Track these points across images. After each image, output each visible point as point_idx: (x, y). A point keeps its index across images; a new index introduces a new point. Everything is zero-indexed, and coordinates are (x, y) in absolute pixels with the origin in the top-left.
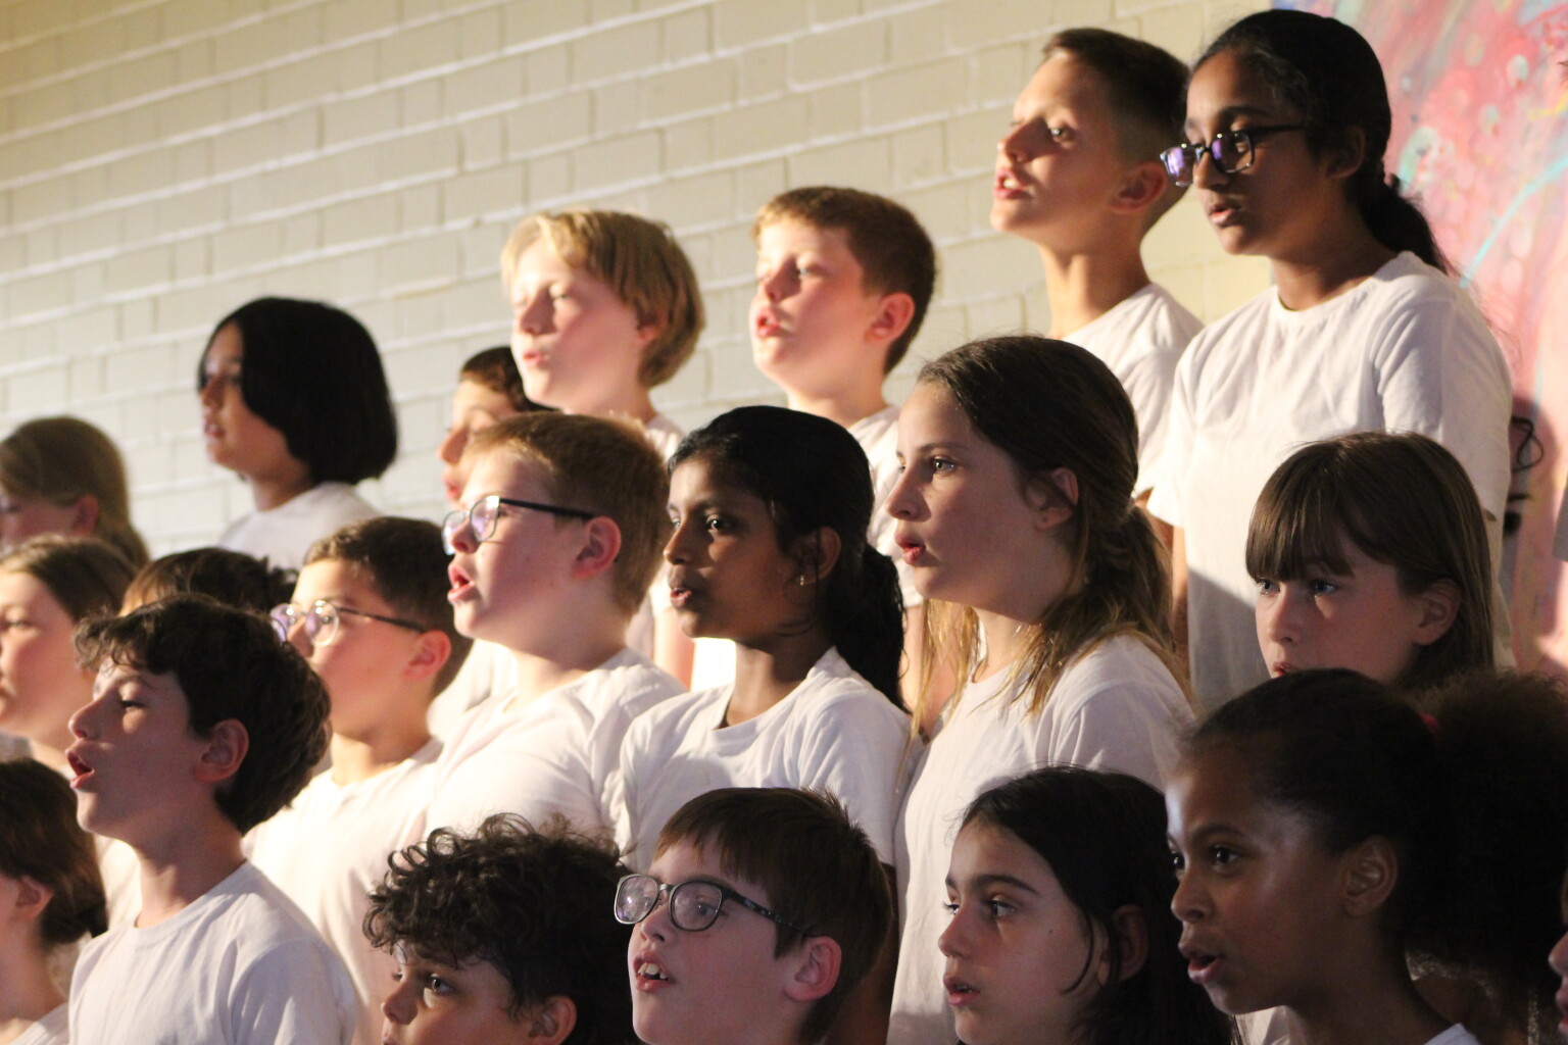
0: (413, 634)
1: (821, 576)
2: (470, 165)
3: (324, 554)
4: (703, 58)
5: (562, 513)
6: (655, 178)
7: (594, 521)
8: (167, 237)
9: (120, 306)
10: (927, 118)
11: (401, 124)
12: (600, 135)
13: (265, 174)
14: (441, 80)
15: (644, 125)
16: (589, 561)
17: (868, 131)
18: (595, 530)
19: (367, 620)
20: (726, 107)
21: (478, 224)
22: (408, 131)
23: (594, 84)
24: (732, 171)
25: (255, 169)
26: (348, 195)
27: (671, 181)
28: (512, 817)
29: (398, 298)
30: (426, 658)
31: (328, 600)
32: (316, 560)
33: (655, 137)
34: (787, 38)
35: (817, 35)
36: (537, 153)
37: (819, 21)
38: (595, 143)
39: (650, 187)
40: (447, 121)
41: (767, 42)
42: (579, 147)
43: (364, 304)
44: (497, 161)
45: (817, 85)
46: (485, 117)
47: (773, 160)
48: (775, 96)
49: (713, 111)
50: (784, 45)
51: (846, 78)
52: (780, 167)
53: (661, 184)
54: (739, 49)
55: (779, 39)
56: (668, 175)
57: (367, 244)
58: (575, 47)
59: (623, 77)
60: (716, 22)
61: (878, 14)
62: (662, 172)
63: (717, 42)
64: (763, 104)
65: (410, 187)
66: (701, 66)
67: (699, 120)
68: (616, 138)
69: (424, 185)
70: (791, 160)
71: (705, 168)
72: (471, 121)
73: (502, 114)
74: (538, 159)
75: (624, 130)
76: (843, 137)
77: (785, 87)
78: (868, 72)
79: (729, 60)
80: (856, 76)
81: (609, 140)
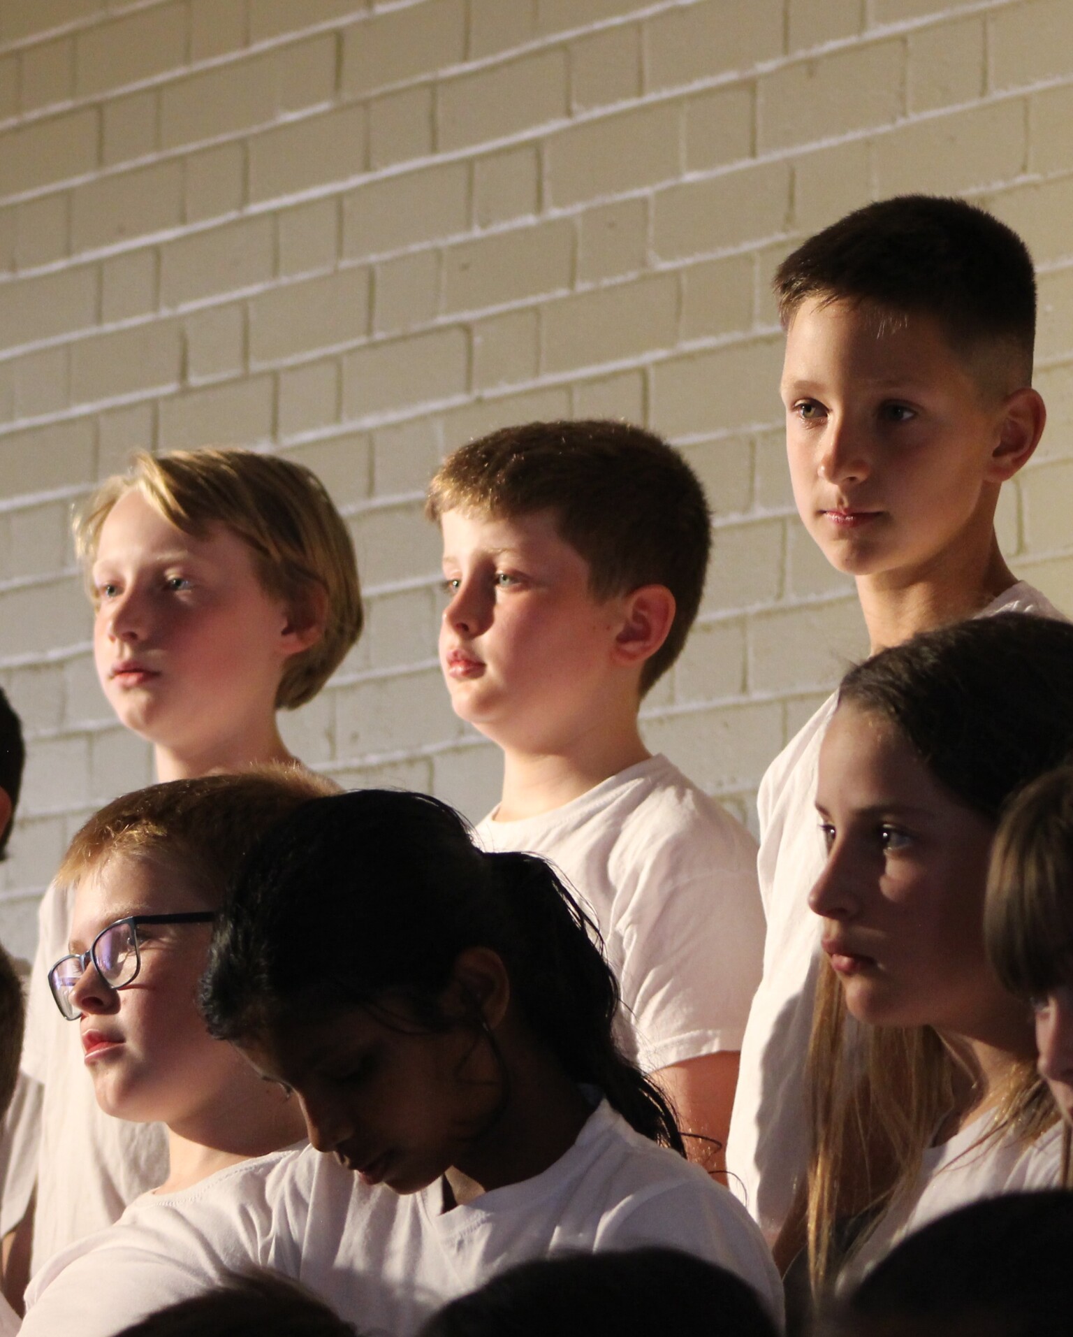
2: (195, 380)
4: (530, 220)
6: (459, 399)
11: (99, 318)
12: (379, 335)
14: (156, 250)
15: (442, 320)
20: (562, 293)
22: (109, 327)
23: (373, 258)
24: (567, 388)
26: (22, 423)
27: (479, 401)
33: (458, 337)
34: (647, 191)
35: (691, 186)
36: (290, 361)
37: (693, 166)
38: (374, 346)
39: (449, 412)
40: (165, 313)
41: (619, 197)
42: (350, 352)
43: (40, 586)
44: (235, 372)
45: (689, 261)
46: (220, 307)
47: (626, 372)
48: (632, 275)
49: (541, 298)
50: (644, 201)
51: (731, 251)
52: (636, 381)
53: (464, 408)
54: (579, 207)
55: (636, 193)
56: (476, 393)
57: (49, 495)
58: (347, 203)
59: (415, 247)
60: (548, 167)
61: (777, 155)
62: (468, 388)
63: (548, 196)
64: (611, 289)
65: (110, 411)
66: (526, 231)
67: (521, 311)
68: (404, 338)
69: (131, 407)
70: (652, 373)
71: (529, 384)
72: (200, 313)
73: (242, 303)
74: (293, 369)
75: (416, 327)
76: (725, 338)
77: (644, 263)
78: (764, 242)
79: (566, 222)
80: (747, 247)
81: (392, 341)
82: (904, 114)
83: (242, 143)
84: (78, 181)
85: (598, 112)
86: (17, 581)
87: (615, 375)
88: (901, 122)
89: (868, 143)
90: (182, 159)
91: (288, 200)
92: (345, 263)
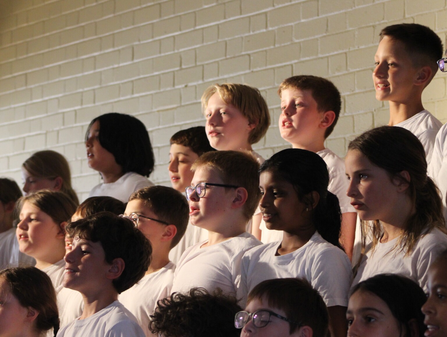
0: (164, 226)
1: (314, 207)
2: (183, 67)
3: (135, 197)
4: (264, 30)
5: (227, 187)
6: (248, 71)
7: (239, 189)
8: (81, 90)
9: (63, 113)
10: (341, 51)
11: (160, 53)
12: (228, 57)
13: (113, 69)
14: (174, 37)
15: (243, 53)
16: (237, 203)
17: (320, 56)
18: (239, 192)
19: (149, 220)
20: (272, 47)
21: (186, 86)
22: (163, 54)
23: (226, 39)
24: (274, 69)
25: (111, 67)
26: (142, 76)
27: (252, 72)
28: (202, 289)
29: (158, 111)
30: (169, 234)
31: (135, 213)
32: (132, 199)
33: (247, 57)
34: (292, 24)
35: (303, 23)
36: (206, 62)
37: (304, 18)
38: (227, 59)
39: (245, 74)
40: (176, 51)
41: (286, 25)
42: (221, 60)
43: (147, 114)
44: (193, 65)
45: (303, 40)
46: (189, 50)
47: (288, 65)
48: (289, 43)
49: (267, 48)
50: (292, 26)
51: (313, 38)
52: (290, 68)
53: (249, 73)
54: (276, 27)
55: (290, 24)
56: (251, 70)
57: (148, 93)
58: (220, 26)
59: (237, 37)
60: (268, 18)
61: (324, 16)
62: (250, 69)
63: (269, 25)
64: (284, 46)
65: (163, 74)
66: (263, 33)
67: (262, 51)
68: (234, 57)
69: (168, 73)
70: (294, 65)
71: (264, 68)
72: (184, 51)
73: (195, 49)
74: (207, 64)
75: (237, 55)
76: (312, 58)
77: (292, 40)
78: (321, 36)
79: (273, 31)
80: (316, 37)
81: (231, 58)
82: (354, 6)
83: (195, 12)
84: (155, 21)
85: (280, 6)
86: (141, 113)
87: (285, 66)
88: (354, 8)
89: (346, 13)
90: (180, 16)
91: (206, 26)
92: (219, 40)
